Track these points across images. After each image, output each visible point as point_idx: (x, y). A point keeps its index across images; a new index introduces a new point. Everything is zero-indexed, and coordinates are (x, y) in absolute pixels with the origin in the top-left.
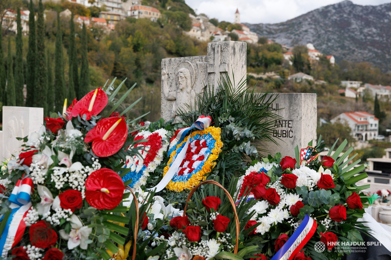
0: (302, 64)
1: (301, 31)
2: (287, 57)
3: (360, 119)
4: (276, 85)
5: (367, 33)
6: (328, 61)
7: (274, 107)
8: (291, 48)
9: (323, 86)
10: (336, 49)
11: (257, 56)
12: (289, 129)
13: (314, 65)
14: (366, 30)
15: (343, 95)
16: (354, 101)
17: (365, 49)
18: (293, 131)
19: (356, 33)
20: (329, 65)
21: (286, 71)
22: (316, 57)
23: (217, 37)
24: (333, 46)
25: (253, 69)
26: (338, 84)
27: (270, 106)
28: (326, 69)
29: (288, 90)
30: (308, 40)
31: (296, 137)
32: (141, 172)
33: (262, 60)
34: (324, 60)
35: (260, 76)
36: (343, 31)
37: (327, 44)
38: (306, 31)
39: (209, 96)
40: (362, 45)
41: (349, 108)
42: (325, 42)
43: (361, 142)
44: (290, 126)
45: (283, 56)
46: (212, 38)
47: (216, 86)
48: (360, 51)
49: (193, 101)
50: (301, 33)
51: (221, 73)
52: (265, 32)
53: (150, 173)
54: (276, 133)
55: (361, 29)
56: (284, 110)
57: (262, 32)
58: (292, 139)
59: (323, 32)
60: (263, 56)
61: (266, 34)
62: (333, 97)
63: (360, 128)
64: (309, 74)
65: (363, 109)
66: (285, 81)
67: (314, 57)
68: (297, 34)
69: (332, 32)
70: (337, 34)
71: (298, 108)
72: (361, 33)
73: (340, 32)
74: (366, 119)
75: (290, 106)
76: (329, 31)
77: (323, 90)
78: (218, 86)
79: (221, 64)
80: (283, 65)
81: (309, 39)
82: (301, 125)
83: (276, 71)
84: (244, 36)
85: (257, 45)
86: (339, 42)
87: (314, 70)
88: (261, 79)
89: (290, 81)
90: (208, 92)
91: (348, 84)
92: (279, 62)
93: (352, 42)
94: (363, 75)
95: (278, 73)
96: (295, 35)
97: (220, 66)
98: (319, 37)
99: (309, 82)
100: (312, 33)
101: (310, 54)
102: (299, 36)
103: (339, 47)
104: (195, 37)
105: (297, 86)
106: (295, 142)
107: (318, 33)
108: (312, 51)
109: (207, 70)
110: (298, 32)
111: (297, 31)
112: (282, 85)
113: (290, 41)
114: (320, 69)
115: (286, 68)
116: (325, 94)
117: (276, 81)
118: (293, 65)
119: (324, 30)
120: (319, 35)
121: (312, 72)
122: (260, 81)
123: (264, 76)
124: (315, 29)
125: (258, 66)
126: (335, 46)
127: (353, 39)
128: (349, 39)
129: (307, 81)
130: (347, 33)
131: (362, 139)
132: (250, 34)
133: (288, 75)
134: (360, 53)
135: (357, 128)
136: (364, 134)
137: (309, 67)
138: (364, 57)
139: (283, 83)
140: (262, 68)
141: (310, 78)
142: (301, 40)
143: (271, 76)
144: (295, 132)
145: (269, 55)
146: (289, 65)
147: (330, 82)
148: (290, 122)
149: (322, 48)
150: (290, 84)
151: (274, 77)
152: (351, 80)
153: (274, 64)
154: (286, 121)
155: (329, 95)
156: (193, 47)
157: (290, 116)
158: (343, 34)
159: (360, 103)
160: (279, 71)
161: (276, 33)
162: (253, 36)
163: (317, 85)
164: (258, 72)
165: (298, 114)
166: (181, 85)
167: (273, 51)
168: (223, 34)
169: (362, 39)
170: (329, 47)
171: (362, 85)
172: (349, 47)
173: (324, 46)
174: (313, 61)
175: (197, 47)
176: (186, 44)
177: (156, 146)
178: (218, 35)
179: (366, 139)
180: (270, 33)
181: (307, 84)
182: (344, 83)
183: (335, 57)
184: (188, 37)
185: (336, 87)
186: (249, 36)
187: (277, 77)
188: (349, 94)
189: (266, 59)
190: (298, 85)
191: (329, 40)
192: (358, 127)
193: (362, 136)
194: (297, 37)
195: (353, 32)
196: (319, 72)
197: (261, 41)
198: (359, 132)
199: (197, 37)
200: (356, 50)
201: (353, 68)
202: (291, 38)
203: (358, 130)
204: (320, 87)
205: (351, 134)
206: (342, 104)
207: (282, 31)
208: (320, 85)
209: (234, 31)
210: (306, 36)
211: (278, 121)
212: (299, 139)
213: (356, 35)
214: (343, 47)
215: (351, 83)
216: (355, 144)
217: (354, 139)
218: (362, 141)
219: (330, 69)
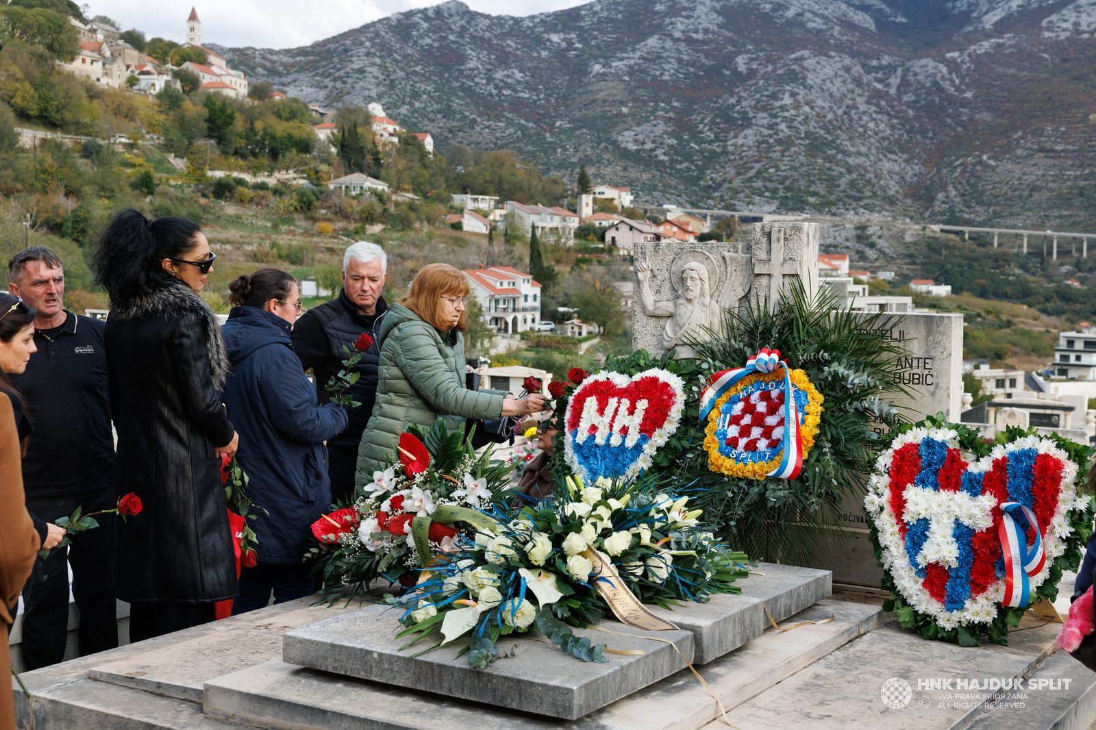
0: (361, 151)
1: (348, 69)
2: (323, 134)
3: (501, 284)
4: (301, 201)
5: (502, 81)
6: (421, 147)
7: (896, 335)
8: (331, 113)
9: (412, 207)
10: (431, 116)
11: (252, 129)
12: (926, 372)
13: (388, 154)
14: (499, 75)
15: (457, 226)
16: (485, 242)
17: (498, 118)
18: (935, 374)
19: (477, 80)
20: (423, 154)
21: (324, 168)
22: (391, 135)
23: (144, 81)
24: (424, 109)
25: (241, 162)
26: (446, 200)
27: (888, 334)
28: (417, 165)
29: (330, 216)
30: (367, 93)
31: (940, 384)
32: (638, 449)
33: (263, 139)
34: (410, 144)
35: (261, 178)
36: (446, 75)
37: (411, 104)
38: (361, 71)
39: (756, 314)
40: (491, 108)
41: (473, 259)
42: (407, 100)
43: (503, 337)
44: (927, 366)
45: (313, 132)
46: (132, 82)
47: (775, 297)
48: (487, 123)
49: (716, 321)
50: (347, 75)
51: (784, 275)
52: (260, 70)
53: (658, 449)
54: (899, 378)
55: (489, 70)
56: (915, 342)
57: (253, 68)
58: (932, 388)
59: (401, 74)
60: (265, 130)
61: (263, 76)
62: (437, 233)
63: (501, 306)
64: (376, 177)
65: (506, 260)
66: (322, 193)
67: (386, 135)
68: (340, 78)
69: (423, 75)
70: (435, 82)
71: (944, 338)
72: (490, 80)
73: (441, 77)
74: (514, 284)
75: (928, 336)
76: (415, 73)
77: (413, 215)
78: (779, 297)
79: (784, 260)
80: (315, 153)
81: (369, 90)
82: (950, 366)
83: (299, 168)
84: (214, 79)
85: (249, 102)
86: (439, 100)
87: (388, 167)
88: (262, 187)
89: (333, 192)
90: (754, 305)
91: (466, 201)
92: (305, 146)
93: (467, 100)
94: (501, 181)
95: (303, 172)
96: (334, 80)
97: (782, 264)
98: (392, 86)
99: (380, 197)
100: (377, 78)
101: (376, 127)
102: (344, 83)
103: (439, 111)
104: (88, 77)
105: (351, 206)
106: (937, 391)
107: (388, 76)
108: (381, 120)
109: (753, 270)
110: (342, 73)
111: (339, 70)
112: (316, 203)
113: (322, 94)
114: (402, 164)
115: (323, 161)
116: (417, 225)
117: (302, 194)
118: (338, 153)
119: (402, 69)
120: (393, 81)
121: (383, 173)
122: (261, 192)
123: (272, 181)
124: (383, 67)
125: (255, 155)
126: (429, 109)
127: (470, 92)
128: (460, 93)
129: (374, 192)
130: (457, 79)
131: (506, 330)
132: (229, 74)
133: (329, 179)
134: (488, 127)
135: (493, 305)
136: (510, 320)
137: (377, 160)
138: (496, 138)
139: (318, 199)
140: (265, 161)
141: (381, 186)
142: (348, 93)
143: (288, 179)
144: (937, 377)
145: (281, 128)
146: (330, 154)
147: (426, 197)
148: (927, 361)
149: (399, 114)
150: (335, 200)
151: (294, 182)
152: (473, 193)
153: (294, 151)
154: (919, 359)
155: (426, 228)
156: (85, 101)
157: (927, 351)
158: (448, 81)
159: (499, 247)
160: (305, 168)
161: (288, 74)
162: (234, 79)
163: (397, 204)
164: (255, 170)
165: (945, 348)
166: (690, 293)
167: (288, 120)
168: (160, 73)
169: (490, 94)
170: (416, 111)
171: (499, 204)
172: (461, 112)
173: (404, 110)
174: (385, 145)
175: (96, 102)
176: (66, 94)
177: (664, 400)
178: (148, 73)
179: (515, 331)
180: (272, 72)
181: (374, 199)
182: (458, 199)
183: (433, 137)
184: (70, 76)
185: (441, 207)
186: (226, 80)
187: (303, 182)
188: (472, 224)
189: (273, 138)
190: (354, 203)
191: (416, 95)
192: (497, 301)
193: (506, 324)
194: (339, 84)
195: (471, 78)
196: (399, 172)
197: (257, 92)
198: (499, 315)
199: (94, 78)
200: (479, 120)
201: (477, 163)
202: (326, 87)
203: (496, 308)
204: (404, 207)
205: (482, 319)
206: (456, 248)
207: (302, 69)
208: (404, 203)
209: (188, 66)
210: (361, 83)
211: (903, 359)
212: (945, 387)
213: (477, 84)
214: (448, 113)
215: (475, 200)
216: (490, 341)
217: (490, 330)
218: (505, 335)
219: (425, 166)
